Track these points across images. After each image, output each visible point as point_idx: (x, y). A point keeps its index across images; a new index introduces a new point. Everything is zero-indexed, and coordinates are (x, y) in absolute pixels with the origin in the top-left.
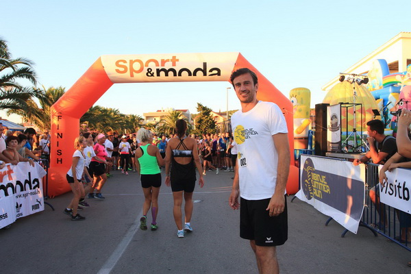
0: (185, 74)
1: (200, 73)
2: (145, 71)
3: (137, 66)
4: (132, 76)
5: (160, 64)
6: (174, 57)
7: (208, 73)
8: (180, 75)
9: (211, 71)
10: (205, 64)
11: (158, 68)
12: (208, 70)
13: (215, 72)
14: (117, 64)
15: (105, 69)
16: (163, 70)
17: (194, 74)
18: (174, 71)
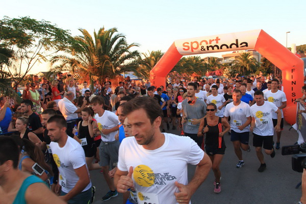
0: (224, 47)
1: (234, 46)
2: (200, 48)
3: (195, 46)
4: (192, 51)
5: (209, 43)
6: (217, 38)
7: (239, 46)
8: (221, 48)
9: (241, 44)
10: (237, 40)
11: (207, 45)
12: (239, 44)
13: (244, 45)
14: (184, 45)
15: (177, 48)
16: (211, 46)
17: (231, 47)
18: (217, 46)
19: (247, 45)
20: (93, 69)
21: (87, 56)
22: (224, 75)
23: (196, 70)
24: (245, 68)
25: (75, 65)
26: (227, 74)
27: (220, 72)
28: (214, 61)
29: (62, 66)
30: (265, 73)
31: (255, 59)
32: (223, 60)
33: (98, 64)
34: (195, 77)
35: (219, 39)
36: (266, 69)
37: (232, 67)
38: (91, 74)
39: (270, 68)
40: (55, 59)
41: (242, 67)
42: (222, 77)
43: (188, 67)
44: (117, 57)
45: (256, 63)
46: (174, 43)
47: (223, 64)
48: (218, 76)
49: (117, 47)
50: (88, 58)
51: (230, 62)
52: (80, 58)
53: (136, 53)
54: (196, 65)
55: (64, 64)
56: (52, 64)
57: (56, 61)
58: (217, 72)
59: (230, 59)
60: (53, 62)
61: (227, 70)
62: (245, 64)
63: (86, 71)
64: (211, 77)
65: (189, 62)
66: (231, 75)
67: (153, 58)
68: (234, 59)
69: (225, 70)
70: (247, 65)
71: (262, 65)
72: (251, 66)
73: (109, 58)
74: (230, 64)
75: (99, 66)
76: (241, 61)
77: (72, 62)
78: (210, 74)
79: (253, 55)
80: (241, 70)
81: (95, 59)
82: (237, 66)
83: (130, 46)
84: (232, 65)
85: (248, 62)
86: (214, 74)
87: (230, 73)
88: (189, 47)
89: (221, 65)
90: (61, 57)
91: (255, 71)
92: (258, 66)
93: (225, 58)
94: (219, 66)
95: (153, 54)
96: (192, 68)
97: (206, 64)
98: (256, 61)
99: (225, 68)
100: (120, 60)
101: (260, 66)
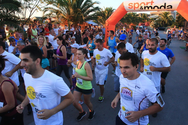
12: (166, 6)
14: (129, 5)
16: (147, 7)
17: (160, 8)
18: (151, 7)
19: (171, 8)
20: (70, 17)
21: (66, 9)
22: (151, 26)
23: (133, 21)
24: (165, 22)
25: (59, 14)
26: (152, 25)
27: (148, 24)
28: (145, 16)
29: (50, 14)
30: (178, 26)
31: (172, 17)
32: (151, 16)
33: (73, 14)
34: (132, 26)
35: (153, 2)
36: (179, 24)
37: (156, 21)
38: (68, 20)
39: (181, 23)
40: (46, 9)
41: (163, 21)
42: (149, 27)
43: (128, 19)
44: (85, 10)
45: (172, 19)
46: (123, 3)
47: (151, 19)
48: (146, 26)
49: (85, 4)
50: (67, 10)
51: (155, 17)
52: (62, 10)
53: (97, 8)
54: (134, 18)
55: (51, 13)
56: (44, 13)
57: (46, 11)
58: (146, 24)
59: (155, 15)
60: (45, 11)
61: (153, 23)
62: (165, 19)
63: (65, 18)
64: (141, 26)
65: (129, 16)
66: (155, 26)
67: (107, 12)
68: (158, 15)
69: (152, 22)
70: (167, 20)
71: (176, 20)
72: (169, 21)
73: (80, 10)
74: (155, 19)
75: (73, 15)
76: (162, 17)
77: (57, 12)
78: (142, 25)
79: (171, 13)
80: (162, 24)
81: (71, 10)
82: (159, 20)
83: (94, 3)
84: (156, 19)
85: (167, 18)
86: (144, 24)
87: (155, 25)
88: (132, 6)
89: (149, 19)
90: (50, 8)
91: (171, 25)
92: (173, 21)
93: (152, 15)
94: (148, 19)
95: (107, 9)
96: (131, 20)
97: (139, 18)
98: (172, 18)
99: (151, 22)
100: (87, 13)
101: (175, 21)
